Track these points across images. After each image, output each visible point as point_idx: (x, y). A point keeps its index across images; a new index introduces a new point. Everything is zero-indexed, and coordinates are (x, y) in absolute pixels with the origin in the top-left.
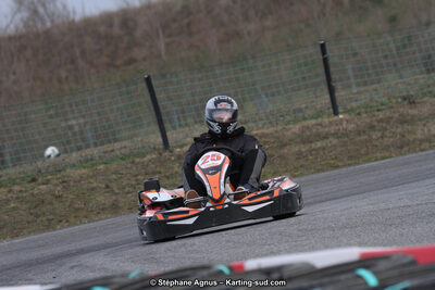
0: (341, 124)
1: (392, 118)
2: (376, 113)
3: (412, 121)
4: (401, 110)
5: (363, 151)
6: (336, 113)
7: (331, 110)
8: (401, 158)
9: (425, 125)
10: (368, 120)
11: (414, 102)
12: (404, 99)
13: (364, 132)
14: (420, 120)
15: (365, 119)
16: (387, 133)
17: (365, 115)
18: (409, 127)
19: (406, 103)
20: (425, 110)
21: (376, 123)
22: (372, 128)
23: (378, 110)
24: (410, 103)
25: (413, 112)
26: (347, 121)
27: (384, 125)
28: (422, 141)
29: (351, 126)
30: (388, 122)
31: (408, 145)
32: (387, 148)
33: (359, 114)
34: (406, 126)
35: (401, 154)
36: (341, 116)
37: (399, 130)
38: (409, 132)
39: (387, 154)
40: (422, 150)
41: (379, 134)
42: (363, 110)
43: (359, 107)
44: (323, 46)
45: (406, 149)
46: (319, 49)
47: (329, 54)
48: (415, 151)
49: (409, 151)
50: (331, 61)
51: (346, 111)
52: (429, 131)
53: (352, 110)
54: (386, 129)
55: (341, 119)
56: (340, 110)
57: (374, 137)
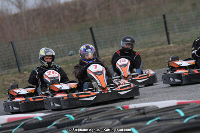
2: (186, 44)
6: (169, 44)
7: (168, 43)
10: (183, 47)
13: (181, 52)
15: (182, 46)
17: (181, 45)
21: (186, 48)
22: (184, 50)
23: (187, 43)
26: (174, 47)
29: (176, 49)
33: (179, 44)
36: (172, 45)
41: (188, 53)
42: (181, 43)
43: (179, 41)
44: (164, 16)
46: (163, 17)
47: (167, 19)
50: (167, 22)
51: (174, 43)
53: (176, 42)
55: (172, 47)
56: (171, 42)
57: (185, 54)
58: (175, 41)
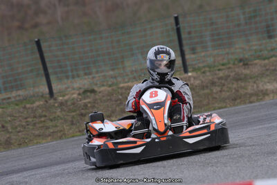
0: (189, 80)
1: (229, 76)
2: (217, 72)
3: (245, 78)
4: (237, 70)
5: (205, 102)
6: (186, 71)
7: (182, 69)
8: (233, 108)
9: (255, 83)
10: (210, 78)
11: (247, 64)
12: (241, 60)
13: (207, 87)
14: (251, 78)
15: (209, 76)
16: (225, 88)
17: (208, 74)
18: (243, 84)
19: (241, 64)
20: (256, 70)
21: (216, 80)
22: (213, 83)
23: (219, 70)
24: (245, 65)
25: (247, 72)
26: (195, 78)
27: (223, 81)
28: (251, 95)
29: (197, 82)
30: (226, 80)
31: (240, 98)
32: (224, 100)
33: (204, 72)
34: (239, 82)
35: (234, 105)
36: (190, 74)
37: (235, 86)
38: (242, 88)
39: (224, 105)
40: (251, 102)
41: (219, 89)
42: (207, 69)
43: (204, 67)
44: (176, 19)
45: (238, 101)
46: (173, 21)
47: (181, 25)
48: (245, 103)
49: (240, 103)
51: (194, 70)
52: (258, 87)
53: (199, 69)
54: (224, 85)
55: (190, 77)
56: (190, 70)
57: (214, 91)
58: (196, 67)
